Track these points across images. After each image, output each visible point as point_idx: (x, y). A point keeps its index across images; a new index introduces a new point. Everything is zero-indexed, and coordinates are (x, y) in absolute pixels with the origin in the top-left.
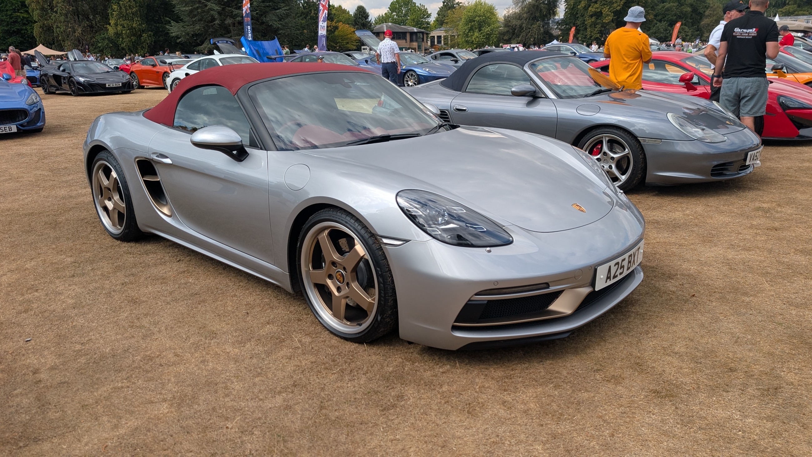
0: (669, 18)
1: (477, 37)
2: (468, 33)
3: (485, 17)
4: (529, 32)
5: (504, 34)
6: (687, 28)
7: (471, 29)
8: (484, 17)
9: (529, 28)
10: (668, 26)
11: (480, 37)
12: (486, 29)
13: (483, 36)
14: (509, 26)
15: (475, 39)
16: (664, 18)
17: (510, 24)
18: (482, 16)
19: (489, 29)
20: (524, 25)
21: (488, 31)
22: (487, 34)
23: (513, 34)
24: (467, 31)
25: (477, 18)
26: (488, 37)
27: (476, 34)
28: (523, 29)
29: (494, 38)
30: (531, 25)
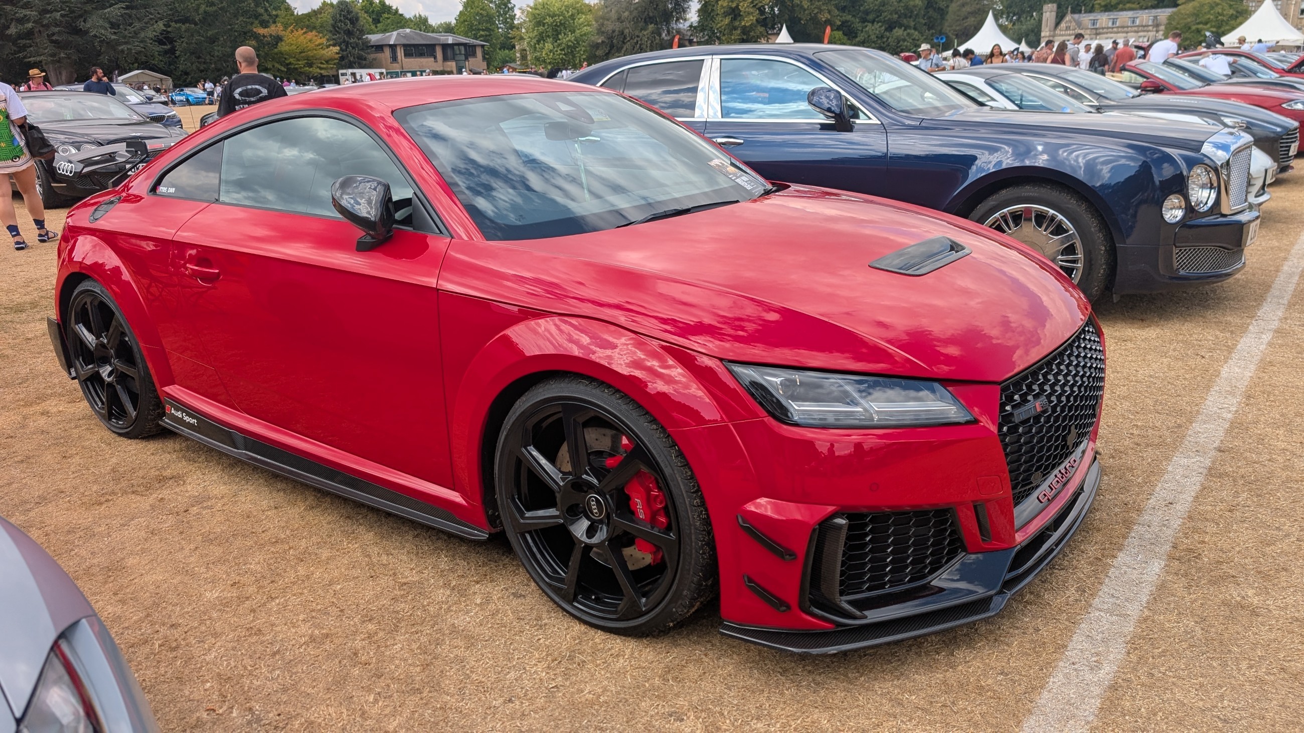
0: (885, 17)
1: (551, 51)
2: (535, 44)
3: (565, 17)
4: (637, 42)
5: (597, 46)
6: (917, 33)
7: (541, 38)
8: (561, 18)
9: (638, 36)
10: (886, 30)
11: (557, 51)
12: (567, 38)
13: (561, 50)
14: (603, 32)
15: (546, 54)
16: (878, 17)
17: (603, 29)
18: (559, 16)
19: (571, 37)
20: (626, 31)
21: (570, 41)
22: (569, 47)
23: (612, 46)
24: (534, 41)
25: (549, 20)
26: (571, 50)
27: (549, 46)
28: (625, 38)
29: (582, 52)
30: (641, 30)
